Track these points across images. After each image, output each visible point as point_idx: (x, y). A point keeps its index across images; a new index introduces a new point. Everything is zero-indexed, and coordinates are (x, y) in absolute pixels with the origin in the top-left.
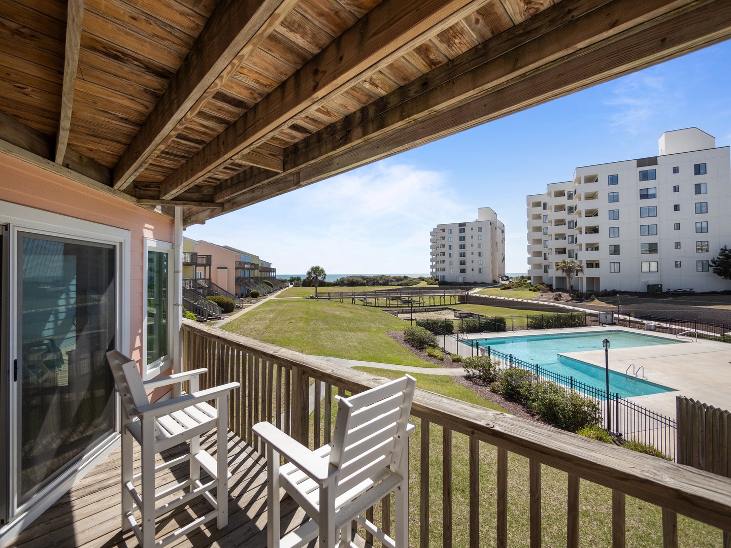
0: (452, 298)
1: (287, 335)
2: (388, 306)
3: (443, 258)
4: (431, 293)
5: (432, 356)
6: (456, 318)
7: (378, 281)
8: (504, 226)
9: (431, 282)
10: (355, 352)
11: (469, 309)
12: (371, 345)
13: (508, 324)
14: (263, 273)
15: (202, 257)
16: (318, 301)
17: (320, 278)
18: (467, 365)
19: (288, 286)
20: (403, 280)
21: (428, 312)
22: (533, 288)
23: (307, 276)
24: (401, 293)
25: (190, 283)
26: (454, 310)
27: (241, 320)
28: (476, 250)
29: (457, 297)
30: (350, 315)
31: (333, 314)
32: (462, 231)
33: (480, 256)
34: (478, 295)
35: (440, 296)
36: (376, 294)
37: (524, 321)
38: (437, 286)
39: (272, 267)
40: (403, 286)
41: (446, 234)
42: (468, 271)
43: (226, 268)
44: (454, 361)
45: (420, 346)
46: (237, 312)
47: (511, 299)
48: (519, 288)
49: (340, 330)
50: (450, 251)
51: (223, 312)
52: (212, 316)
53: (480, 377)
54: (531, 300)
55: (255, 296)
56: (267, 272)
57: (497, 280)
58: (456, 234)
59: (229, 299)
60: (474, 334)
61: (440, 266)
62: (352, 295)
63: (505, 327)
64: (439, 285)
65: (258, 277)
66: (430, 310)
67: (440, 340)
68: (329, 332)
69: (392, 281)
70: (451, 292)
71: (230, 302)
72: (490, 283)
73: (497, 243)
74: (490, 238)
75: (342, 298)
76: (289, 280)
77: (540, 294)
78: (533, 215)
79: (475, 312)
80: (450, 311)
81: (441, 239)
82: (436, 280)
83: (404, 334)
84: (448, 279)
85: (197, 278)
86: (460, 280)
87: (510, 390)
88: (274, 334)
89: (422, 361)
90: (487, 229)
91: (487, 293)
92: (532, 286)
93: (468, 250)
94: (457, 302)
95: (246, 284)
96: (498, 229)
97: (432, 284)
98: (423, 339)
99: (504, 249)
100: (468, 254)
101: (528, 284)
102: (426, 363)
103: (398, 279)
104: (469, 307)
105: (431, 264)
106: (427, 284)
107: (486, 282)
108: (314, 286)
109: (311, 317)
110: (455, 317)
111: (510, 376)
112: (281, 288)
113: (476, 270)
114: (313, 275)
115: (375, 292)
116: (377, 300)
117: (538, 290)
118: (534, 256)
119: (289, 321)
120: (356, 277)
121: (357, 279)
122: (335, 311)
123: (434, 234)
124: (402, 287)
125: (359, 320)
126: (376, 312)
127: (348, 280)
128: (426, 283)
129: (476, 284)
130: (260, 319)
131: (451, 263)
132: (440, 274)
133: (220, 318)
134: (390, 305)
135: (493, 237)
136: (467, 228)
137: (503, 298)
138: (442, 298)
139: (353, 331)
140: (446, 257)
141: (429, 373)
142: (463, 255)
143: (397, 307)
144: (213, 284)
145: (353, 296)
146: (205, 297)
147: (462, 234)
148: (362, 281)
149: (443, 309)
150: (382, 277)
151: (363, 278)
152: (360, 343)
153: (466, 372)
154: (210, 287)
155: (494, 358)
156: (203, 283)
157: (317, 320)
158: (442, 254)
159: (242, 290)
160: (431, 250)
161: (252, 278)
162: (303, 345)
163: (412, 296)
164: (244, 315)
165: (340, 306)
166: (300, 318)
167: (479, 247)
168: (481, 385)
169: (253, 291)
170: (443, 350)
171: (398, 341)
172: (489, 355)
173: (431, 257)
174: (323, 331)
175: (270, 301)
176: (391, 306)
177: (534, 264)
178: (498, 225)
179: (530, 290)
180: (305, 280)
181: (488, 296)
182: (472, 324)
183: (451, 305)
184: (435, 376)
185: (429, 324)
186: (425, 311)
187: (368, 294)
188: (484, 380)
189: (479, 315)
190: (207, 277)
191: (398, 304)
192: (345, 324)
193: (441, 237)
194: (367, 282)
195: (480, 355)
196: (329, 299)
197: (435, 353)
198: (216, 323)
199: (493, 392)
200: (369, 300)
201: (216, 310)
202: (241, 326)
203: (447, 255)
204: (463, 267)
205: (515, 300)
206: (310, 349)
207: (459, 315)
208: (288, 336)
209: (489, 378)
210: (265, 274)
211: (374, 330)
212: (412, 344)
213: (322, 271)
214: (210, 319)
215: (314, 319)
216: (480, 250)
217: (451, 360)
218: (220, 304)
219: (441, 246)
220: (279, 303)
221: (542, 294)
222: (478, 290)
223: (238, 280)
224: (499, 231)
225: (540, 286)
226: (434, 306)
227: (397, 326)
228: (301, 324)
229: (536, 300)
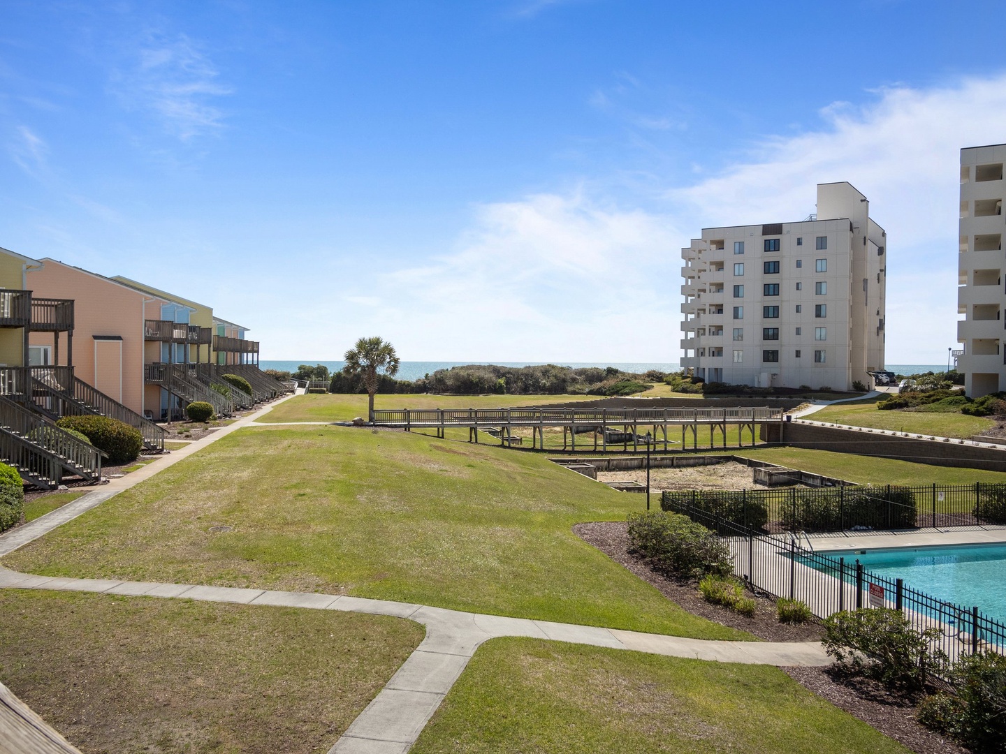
0: (746, 430)
1: (290, 533)
2: (568, 448)
3: (717, 319)
4: (688, 415)
5: (717, 602)
6: (759, 487)
7: (537, 381)
8: (884, 234)
9: (685, 386)
10: (493, 588)
11: (795, 461)
12: (537, 565)
13: (922, 506)
14: (222, 354)
15: (46, 303)
16: (375, 432)
17: (381, 370)
18: (834, 633)
19: (293, 392)
20: (606, 378)
21: (678, 466)
22: (973, 407)
23: (346, 364)
24: (605, 413)
25: (10, 378)
26: (751, 464)
27: (158, 486)
28: (808, 299)
29: (758, 428)
30: (467, 474)
31: (422, 473)
32: (772, 246)
33: (818, 315)
34: (817, 424)
35: (711, 423)
36: (536, 417)
37: (969, 501)
38: (700, 396)
39: (248, 337)
40: (604, 394)
41: (726, 255)
42: (786, 356)
43: (119, 338)
44: (785, 618)
45: (676, 569)
46: (146, 461)
47: (913, 436)
48: (932, 405)
49: (444, 517)
50: (737, 302)
51: (106, 463)
52: (73, 474)
53: (876, 673)
54: (972, 439)
55: (201, 416)
56: (234, 351)
57: (864, 383)
58: (756, 254)
59: (125, 425)
60: (826, 535)
61: (710, 341)
62: (470, 419)
63: (913, 513)
64: (705, 393)
65: (209, 364)
66: (684, 462)
67: (737, 550)
68: (412, 524)
69: (574, 380)
70: (743, 415)
71: (128, 433)
72: (845, 389)
73: (865, 281)
74: (848, 265)
75: (443, 426)
76: (294, 376)
77: (996, 423)
78: (978, 204)
79: (812, 469)
80: (740, 466)
81: (713, 267)
82: (696, 380)
83: (630, 533)
84: (728, 379)
85: (31, 364)
86: (764, 381)
87: (992, 723)
88: (252, 531)
89: (691, 618)
90: (840, 244)
91: (841, 418)
92: (970, 400)
93: (787, 299)
94: (759, 442)
95: (175, 383)
96: (869, 243)
97: (684, 391)
98: (688, 550)
99: (882, 298)
100: (787, 312)
101: (956, 393)
102: (703, 623)
103: (592, 377)
104: (792, 456)
105: (682, 335)
106: (673, 390)
107: (834, 387)
108: (364, 391)
109: (360, 478)
110: (756, 482)
111: (986, 678)
112: (274, 396)
113: (808, 356)
114: (363, 362)
115: (534, 409)
116: (537, 434)
117: (989, 412)
118: (975, 318)
119: (296, 491)
120: (479, 368)
121: (481, 373)
122: (427, 461)
123: (694, 255)
124: (603, 398)
125: (495, 490)
126: (536, 465)
127: (457, 377)
128: (670, 387)
129: (805, 394)
130: (215, 485)
131: (738, 335)
132: (708, 363)
133: (97, 479)
134: (573, 445)
135: (856, 264)
136: (786, 241)
137: (889, 433)
138: (718, 430)
139: (480, 523)
140: (726, 319)
141: (721, 659)
142: (771, 312)
143: (594, 452)
144: (79, 381)
145: (473, 419)
146: (55, 418)
147: (772, 256)
148: (494, 379)
149: (719, 461)
150: (547, 370)
151: (497, 371)
152: (505, 560)
153: (833, 658)
154: (69, 391)
155: (917, 619)
156: (48, 378)
157: (376, 488)
158: (713, 309)
159: (163, 400)
160: (682, 299)
161: (192, 367)
162: (339, 567)
163: (635, 423)
164: (168, 470)
165: (437, 448)
166: (326, 482)
167: (818, 292)
168: (883, 702)
169: (196, 402)
170: (747, 583)
171: (611, 554)
172: (899, 606)
173: (682, 317)
174: (396, 522)
175: (241, 430)
176: (577, 449)
177: (975, 341)
178: (870, 233)
179: (966, 412)
180: (338, 376)
181: (845, 427)
182: (818, 505)
183: (741, 448)
184: (740, 667)
185: (698, 504)
186: (672, 466)
187: (513, 414)
188: (890, 686)
189: (823, 479)
190: (63, 362)
191: (596, 445)
192: (456, 502)
193: (712, 263)
194: (507, 383)
195: (867, 603)
196: (407, 428)
197: (725, 594)
198: (84, 494)
199: (929, 727)
200: (516, 433)
201: (85, 457)
202: (156, 505)
203: (728, 311)
204: (771, 345)
205: (926, 437)
206: (361, 579)
207: (766, 479)
208: (293, 535)
209: (906, 677)
210: (231, 358)
211: (540, 518)
212: (652, 562)
213: (389, 350)
214: (67, 483)
215: (369, 487)
216: (820, 300)
217: (777, 617)
218: (99, 439)
219: (713, 288)
220: (267, 437)
221: (1002, 423)
222: (813, 408)
223: (154, 373)
224: (872, 249)
225: (992, 401)
226: (696, 450)
227: (603, 507)
228: (331, 501)
229: (986, 441)
